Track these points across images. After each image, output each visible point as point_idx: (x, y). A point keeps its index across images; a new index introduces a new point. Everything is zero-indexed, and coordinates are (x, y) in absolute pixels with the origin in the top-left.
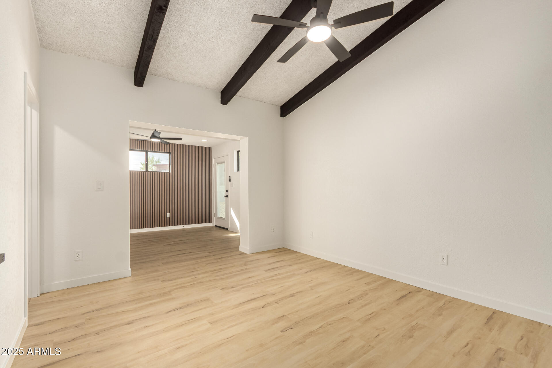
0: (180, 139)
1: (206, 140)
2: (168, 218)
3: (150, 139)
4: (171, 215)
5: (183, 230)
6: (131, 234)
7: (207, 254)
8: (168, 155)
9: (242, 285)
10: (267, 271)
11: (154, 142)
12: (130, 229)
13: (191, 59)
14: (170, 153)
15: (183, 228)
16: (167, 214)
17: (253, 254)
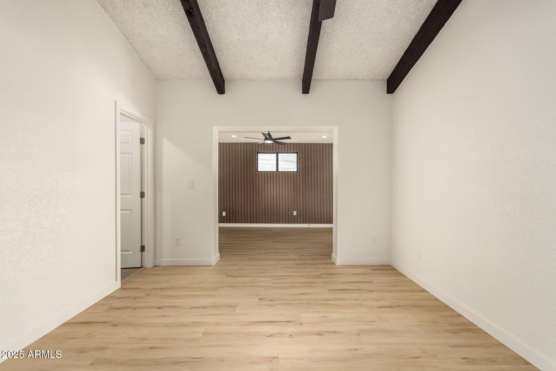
0: (289, 138)
1: (326, 137)
2: (295, 216)
3: (264, 141)
4: (297, 213)
5: (308, 229)
6: (219, 227)
7: (296, 257)
8: (296, 155)
9: (284, 300)
10: (330, 290)
11: (268, 144)
12: (219, 223)
13: (254, 53)
14: (297, 153)
15: (309, 226)
16: (294, 212)
17: (344, 266)
